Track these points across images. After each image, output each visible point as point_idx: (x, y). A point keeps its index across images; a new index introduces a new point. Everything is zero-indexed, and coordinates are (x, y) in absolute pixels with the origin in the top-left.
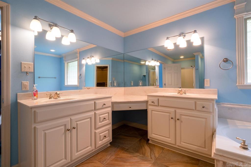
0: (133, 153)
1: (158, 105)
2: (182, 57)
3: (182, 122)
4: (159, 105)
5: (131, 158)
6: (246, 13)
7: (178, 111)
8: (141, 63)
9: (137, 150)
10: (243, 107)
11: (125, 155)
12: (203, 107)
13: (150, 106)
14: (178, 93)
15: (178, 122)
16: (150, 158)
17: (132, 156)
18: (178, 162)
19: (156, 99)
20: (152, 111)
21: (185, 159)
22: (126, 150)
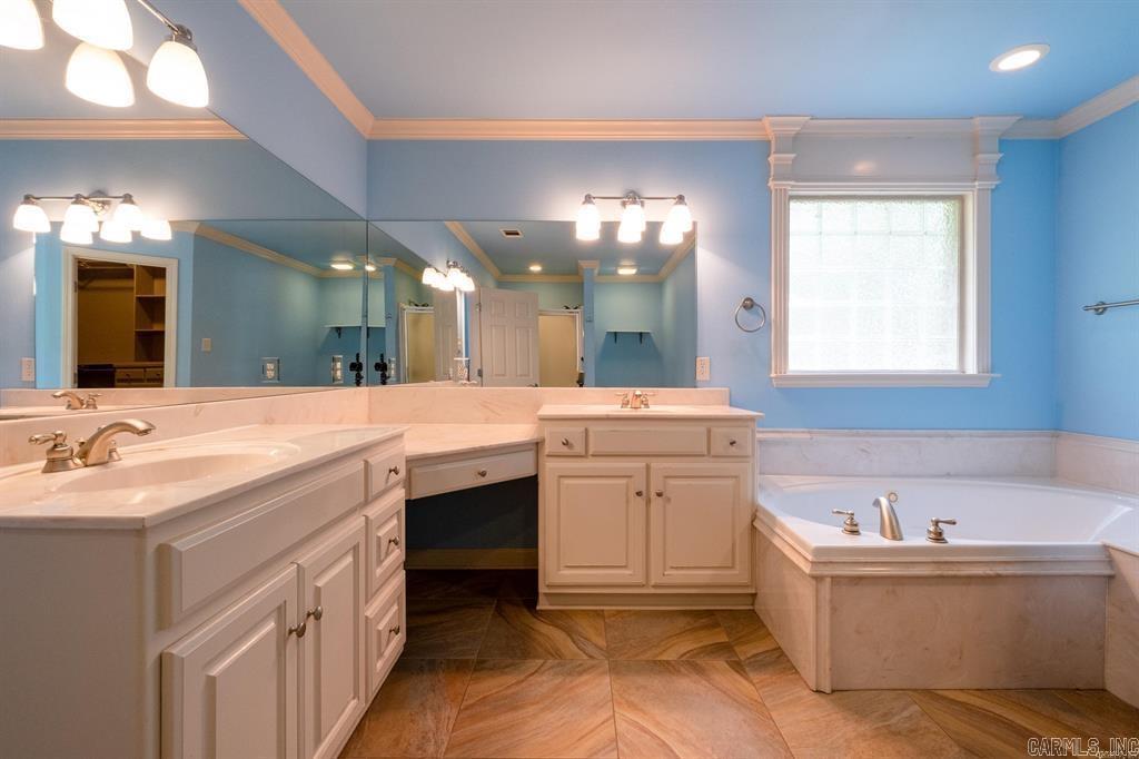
0: (512, 665)
1: (583, 453)
2: (536, 268)
3: (669, 500)
4: (590, 452)
5: (524, 684)
6: (792, 183)
7: (656, 464)
8: (333, 266)
9: (519, 650)
10: (785, 435)
11: (490, 685)
12: (732, 443)
13: (550, 459)
14: (625, 404)
15: (656, 503)
16: (585, 657)
17: (522, 677)
18: (671, 637)
19: (579, 428)
20: (562, 479)
21: (681, 623)
22: (480, 667)
